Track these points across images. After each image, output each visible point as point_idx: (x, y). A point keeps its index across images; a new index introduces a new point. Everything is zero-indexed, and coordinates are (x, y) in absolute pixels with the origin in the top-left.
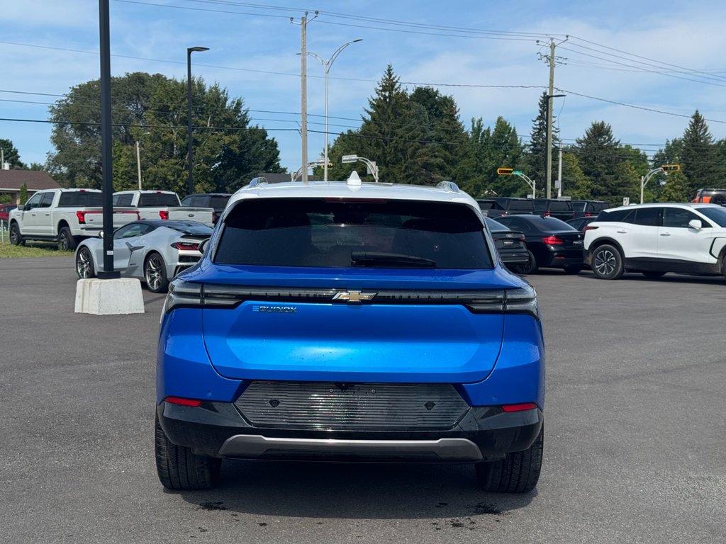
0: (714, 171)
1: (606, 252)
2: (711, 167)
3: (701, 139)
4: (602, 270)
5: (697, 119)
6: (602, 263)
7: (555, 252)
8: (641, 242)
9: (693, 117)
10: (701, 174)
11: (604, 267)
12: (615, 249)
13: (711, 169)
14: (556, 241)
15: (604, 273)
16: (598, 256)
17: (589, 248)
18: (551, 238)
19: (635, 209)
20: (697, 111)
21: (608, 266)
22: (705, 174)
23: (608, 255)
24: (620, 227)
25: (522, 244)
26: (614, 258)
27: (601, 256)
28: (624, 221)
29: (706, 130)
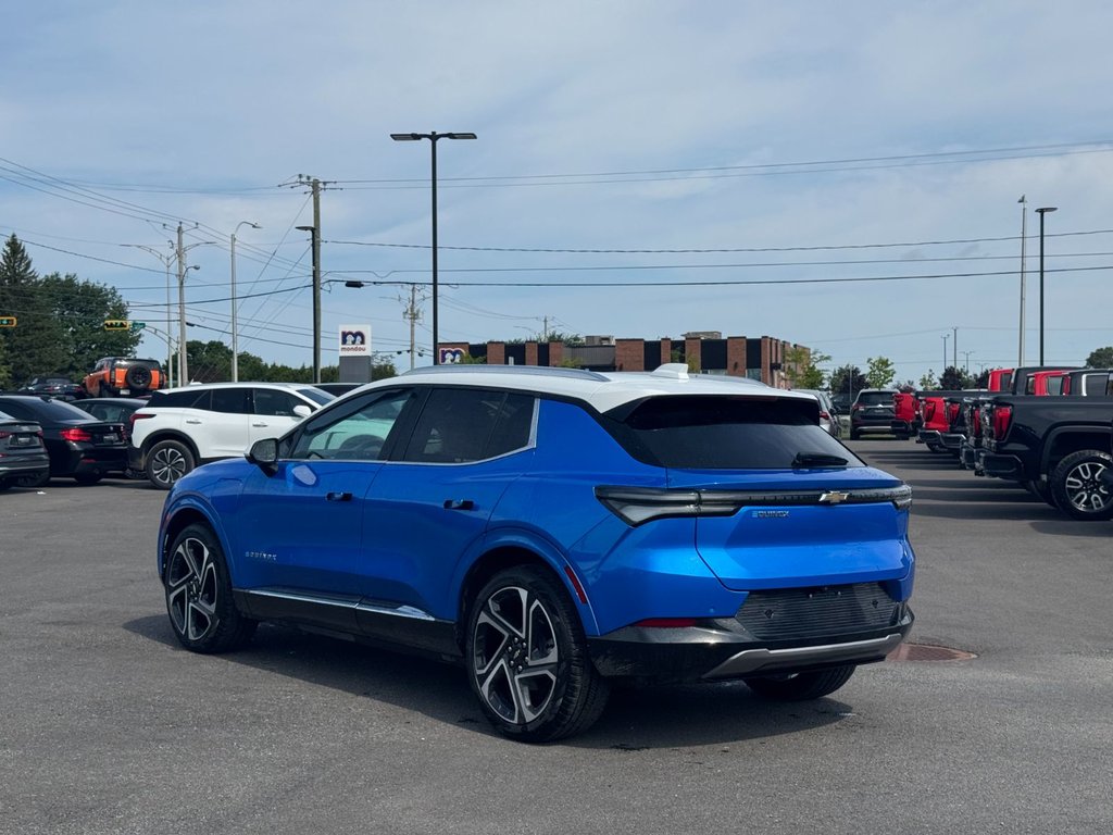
0: (42, 328)
1: (170, 450)
2: (39, 321)
3: (22, 278)
4: (164, 476)
5: (15, 248)
6: (164, 467)
7: (81, 452)
8: (222, 436)
9: (8, 244)
10: (24, 331)
11: (167, 472)
12: (184, 446)
13: (39, 324)
14: (79, 435)
15: (167, 481)
16: (157, 457)
17: (142, 446)
18: (72, 432)
19: (210, 390)
20: (14, 236)
21: (172, 471)
22: (30, 332)
23: (173, 455)
24: (187, 415)
25: (38, 441)
26: (182, 460)
27: (163, 456)
28: (194, 407)
29: (28, 265)
